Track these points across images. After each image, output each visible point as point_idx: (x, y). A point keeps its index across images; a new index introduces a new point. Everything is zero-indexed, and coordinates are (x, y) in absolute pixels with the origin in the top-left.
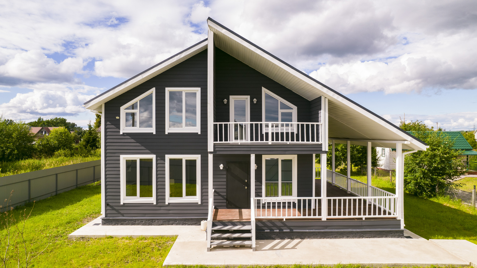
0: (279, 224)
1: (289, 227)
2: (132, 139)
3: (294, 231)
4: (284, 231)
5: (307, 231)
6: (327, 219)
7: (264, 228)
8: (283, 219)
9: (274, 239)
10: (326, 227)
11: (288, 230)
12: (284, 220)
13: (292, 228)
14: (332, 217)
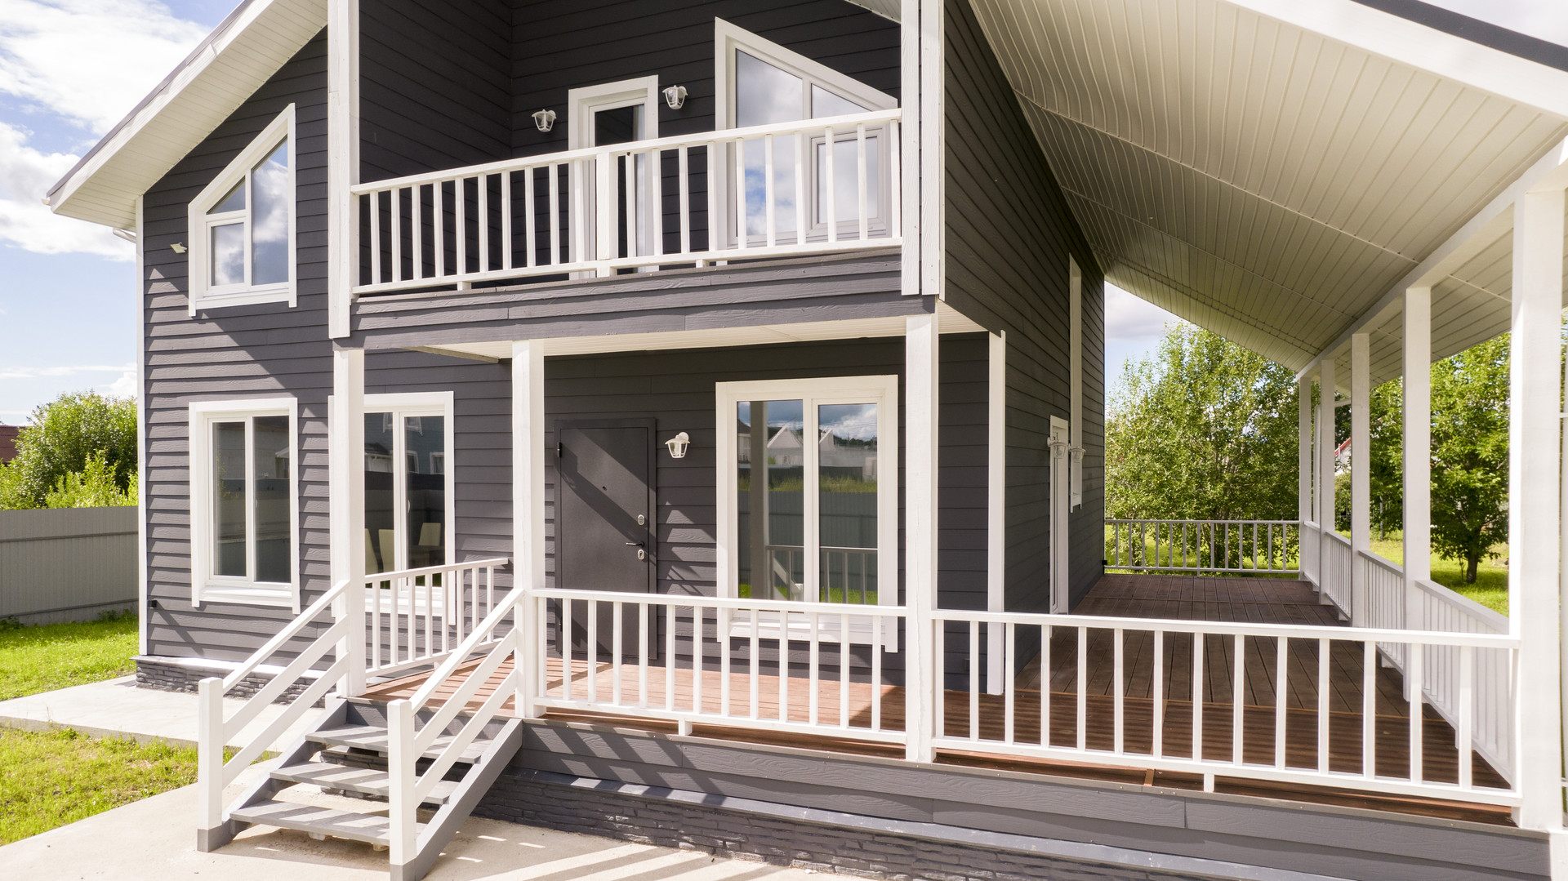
0: (650, 752)
1: (702, 779)
2: (225, 333)
3: (730, 804)
4: (675, 796)
5: (803, 814)
6: (942, 757)
7: (575, 766)
8: (673, 728)
9: (618, 835)
10: (928, 807)
11: (697, 798)
12: (683, 732)
13: (721, 785)
14: (973, 744)
